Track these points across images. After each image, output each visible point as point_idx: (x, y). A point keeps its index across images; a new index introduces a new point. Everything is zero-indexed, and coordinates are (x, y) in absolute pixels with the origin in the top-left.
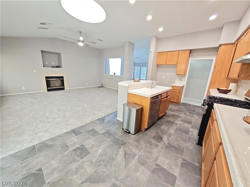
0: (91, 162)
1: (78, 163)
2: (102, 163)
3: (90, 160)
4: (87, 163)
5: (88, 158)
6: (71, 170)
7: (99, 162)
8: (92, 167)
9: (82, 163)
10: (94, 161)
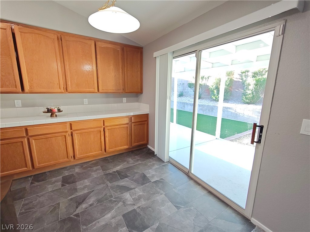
0: (124, 202)
1: (139, 205)
2: (113, 199)
3: (125, 206)
4: (129, 203)
5: (127, 209)
6: (145, 199)
7: (115, 201)
8: (124, 198)
9: (134, 205)
10: (120, 204)
